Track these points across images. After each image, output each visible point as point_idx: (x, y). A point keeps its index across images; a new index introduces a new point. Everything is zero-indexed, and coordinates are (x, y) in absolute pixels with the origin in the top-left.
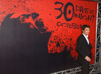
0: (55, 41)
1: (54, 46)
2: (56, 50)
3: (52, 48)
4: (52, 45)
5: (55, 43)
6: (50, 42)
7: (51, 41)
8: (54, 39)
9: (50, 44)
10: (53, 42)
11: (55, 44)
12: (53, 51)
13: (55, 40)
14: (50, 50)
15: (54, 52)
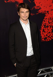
0: (50, 26)
1: (49, 32)
2: (52, 36)
3: (47, 35)
4: (46, 31)
5: (51, 27)
6: (43, 27)
7: (45, 26)
8: (49, 22)
9: (44, 30)
10: (47, 26)
11: (51, 30)
12: (48, 38)
13: (50, 24)
14: (44, 37)
15: (49, 40)
